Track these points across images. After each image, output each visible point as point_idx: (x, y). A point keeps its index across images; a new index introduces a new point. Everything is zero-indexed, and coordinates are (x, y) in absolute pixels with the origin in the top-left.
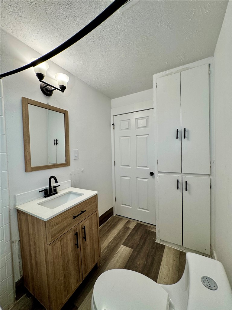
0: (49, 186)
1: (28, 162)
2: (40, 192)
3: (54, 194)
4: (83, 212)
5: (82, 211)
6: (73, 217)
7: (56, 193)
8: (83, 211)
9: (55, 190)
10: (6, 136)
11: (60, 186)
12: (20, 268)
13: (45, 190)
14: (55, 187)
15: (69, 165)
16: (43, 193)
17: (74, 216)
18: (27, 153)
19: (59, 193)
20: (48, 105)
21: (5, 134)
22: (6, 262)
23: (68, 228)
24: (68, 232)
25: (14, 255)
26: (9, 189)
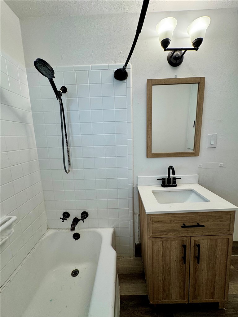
0: (167, 176)
1: (149, 149)
2: (158, 179)
3: (172, 186)
4: (199, 226)
5: (198, 224)
6: (182, 225)
7: (175, 185)
8: (201, 224)
9: (174, 182)
10: (133, 124)
11: (181, 178)
12: (139, 235)
13: (163, 179)
14: (174, 179)
15: (198, 155)
16: (161, 182)
17: (184, 224)
18: (149, 139)
19: (178, 186)
20: (176, 79)
21: (132, 122)
22: (130, 225)
23: (174, 234)
24: (174, 238)
25: (135, 224)
26: (133, 170)
